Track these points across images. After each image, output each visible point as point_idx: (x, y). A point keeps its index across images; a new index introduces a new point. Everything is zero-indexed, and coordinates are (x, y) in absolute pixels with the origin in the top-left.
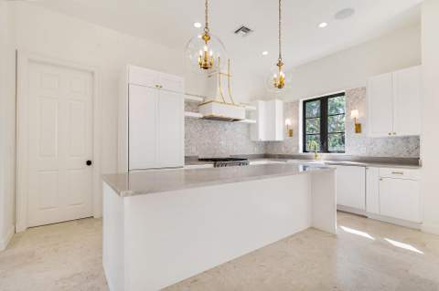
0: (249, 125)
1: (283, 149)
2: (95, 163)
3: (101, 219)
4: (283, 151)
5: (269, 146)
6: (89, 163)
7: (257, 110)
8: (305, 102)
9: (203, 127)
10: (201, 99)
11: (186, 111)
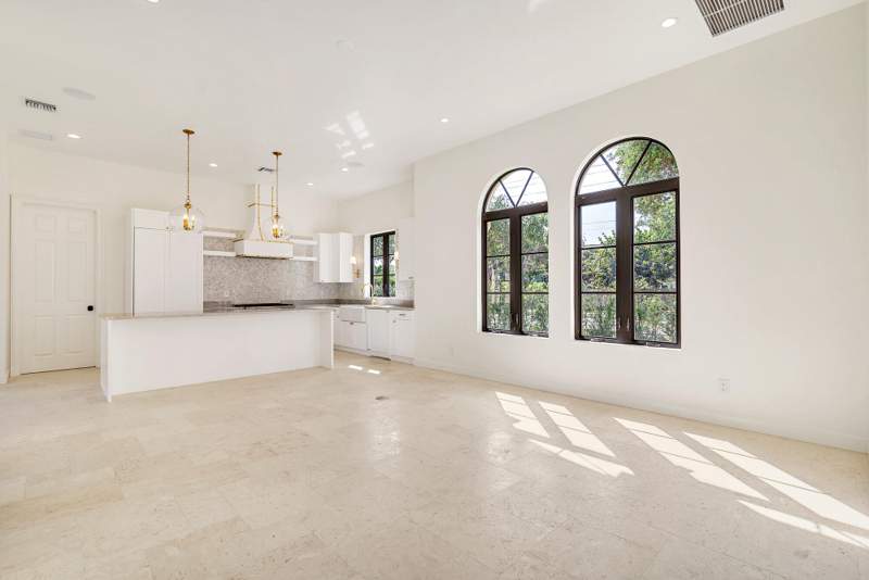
0: (311, 263)
1: (352, 293)
2: (98, 308)
3: (99, 368)
4: (352, 296)
5: (341, 289)
6: (90, 308)
7: (318, 246)
8: (372, 237)
9: (241, 266)
10: (233, 236)
11: (205, 249)
